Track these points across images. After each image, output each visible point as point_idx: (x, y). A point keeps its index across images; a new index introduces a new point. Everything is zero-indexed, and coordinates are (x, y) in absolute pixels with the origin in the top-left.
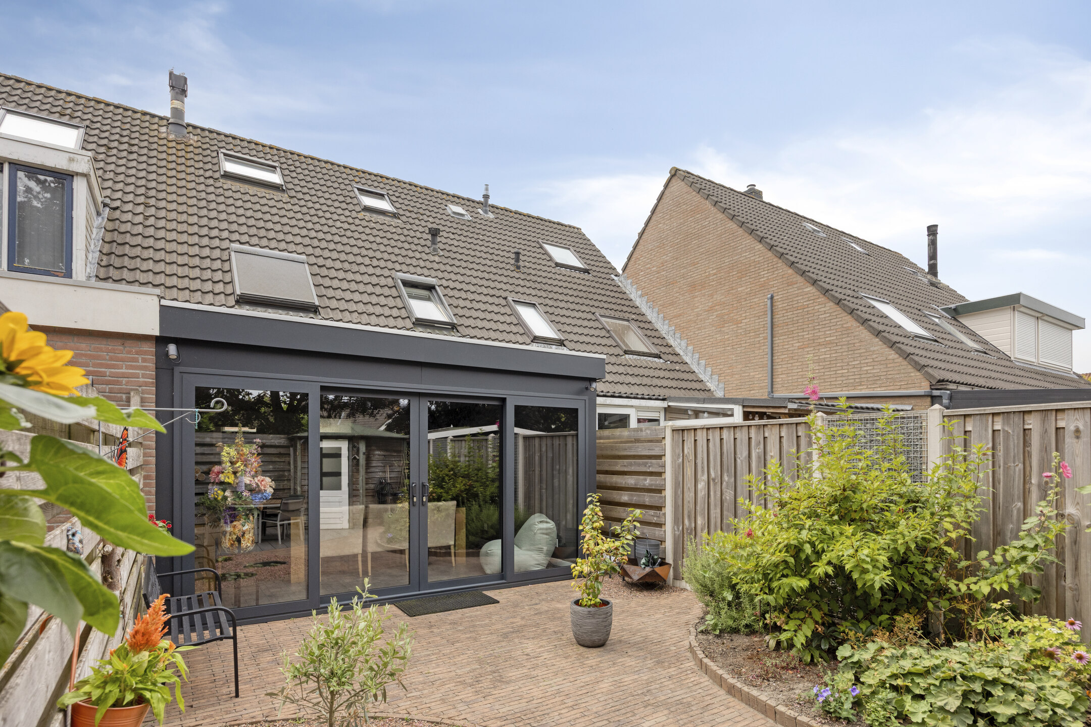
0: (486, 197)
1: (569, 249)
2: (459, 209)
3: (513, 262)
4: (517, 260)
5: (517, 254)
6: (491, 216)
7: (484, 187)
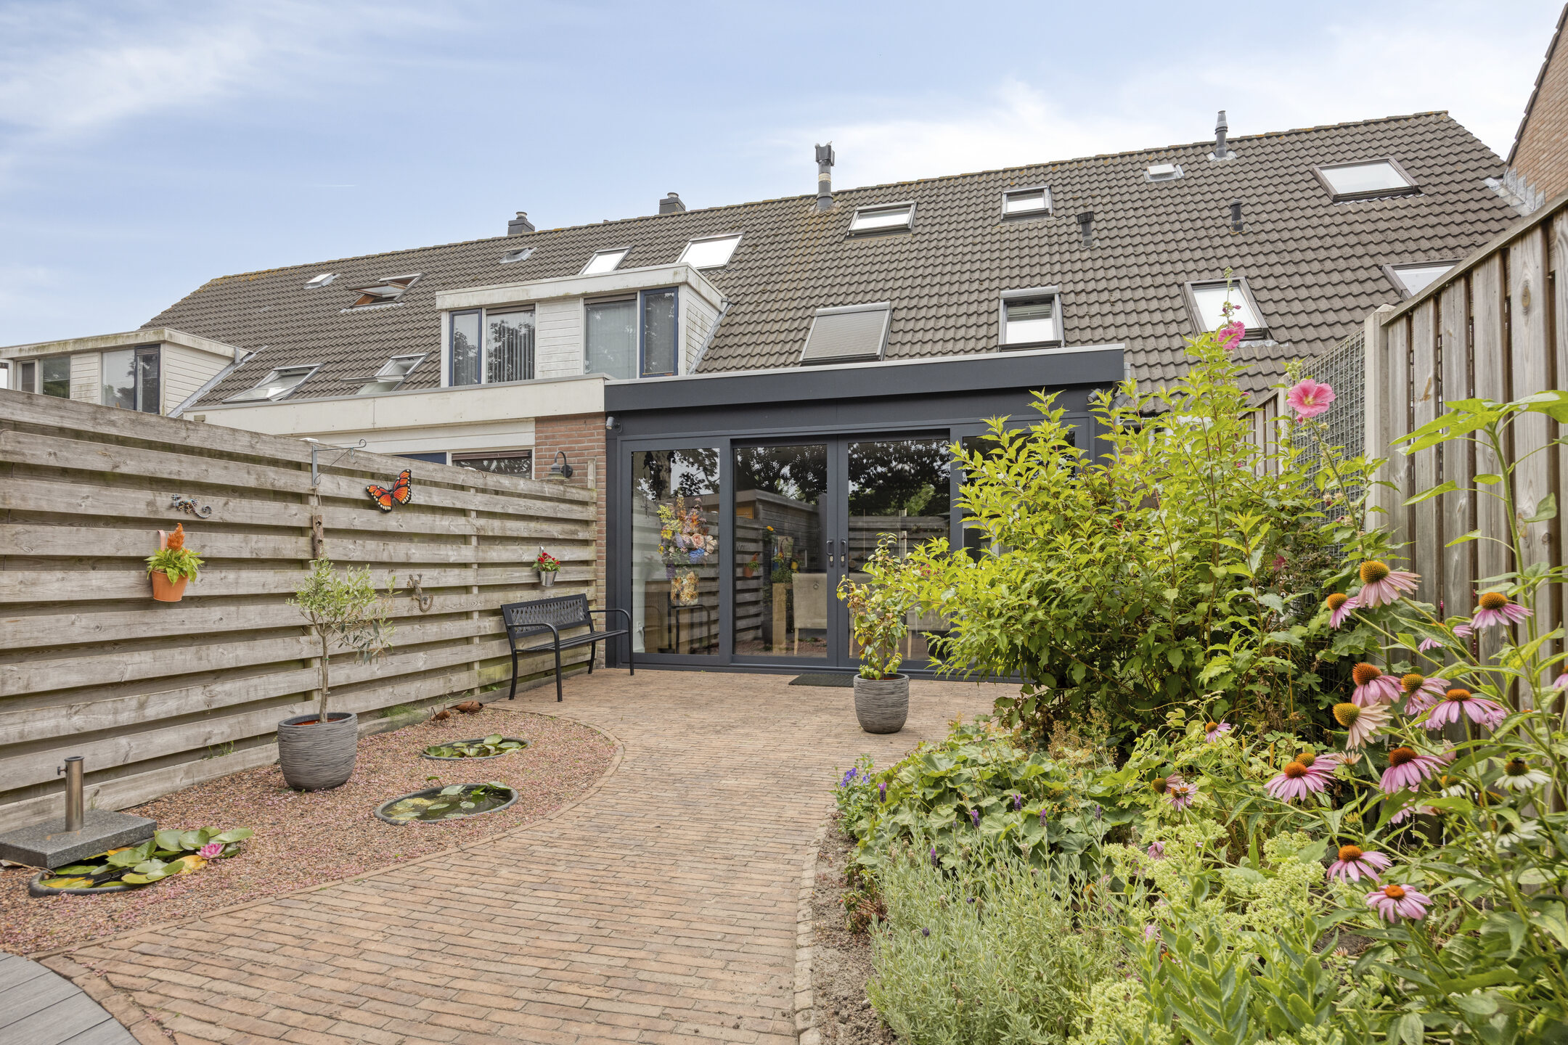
0: (1221, 130)
1: (1387, 161)
2: (1166, 168)
3: (1229, 221)
4: (1237, 215)
5: (1236, 207)
6: (1231, 156)
7: (1217, 116)
